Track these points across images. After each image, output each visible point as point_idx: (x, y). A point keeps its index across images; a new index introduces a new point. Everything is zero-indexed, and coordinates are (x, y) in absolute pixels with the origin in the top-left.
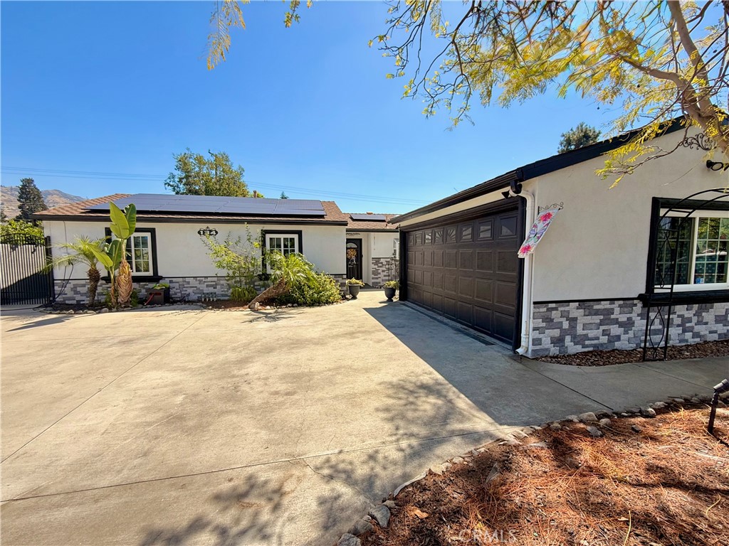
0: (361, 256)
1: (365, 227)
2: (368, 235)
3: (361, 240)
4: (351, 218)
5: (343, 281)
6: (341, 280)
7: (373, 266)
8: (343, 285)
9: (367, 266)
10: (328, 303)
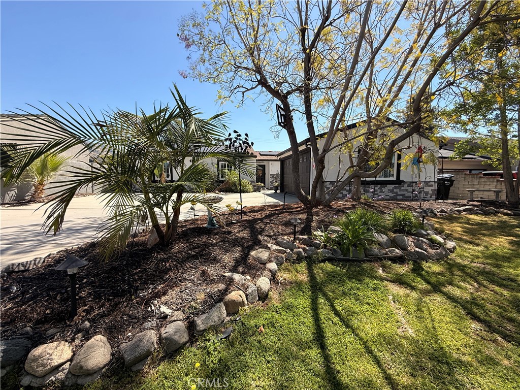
0: (265, 174)
1: (267, 159)
2: (268, 163)
3: (265, 165)
4: (260, 154)
5: (255, 184)
6: (253, 184)
7: (271, 179)
8: (254, 186)
9: (268, 179)
10: (247, 192)
